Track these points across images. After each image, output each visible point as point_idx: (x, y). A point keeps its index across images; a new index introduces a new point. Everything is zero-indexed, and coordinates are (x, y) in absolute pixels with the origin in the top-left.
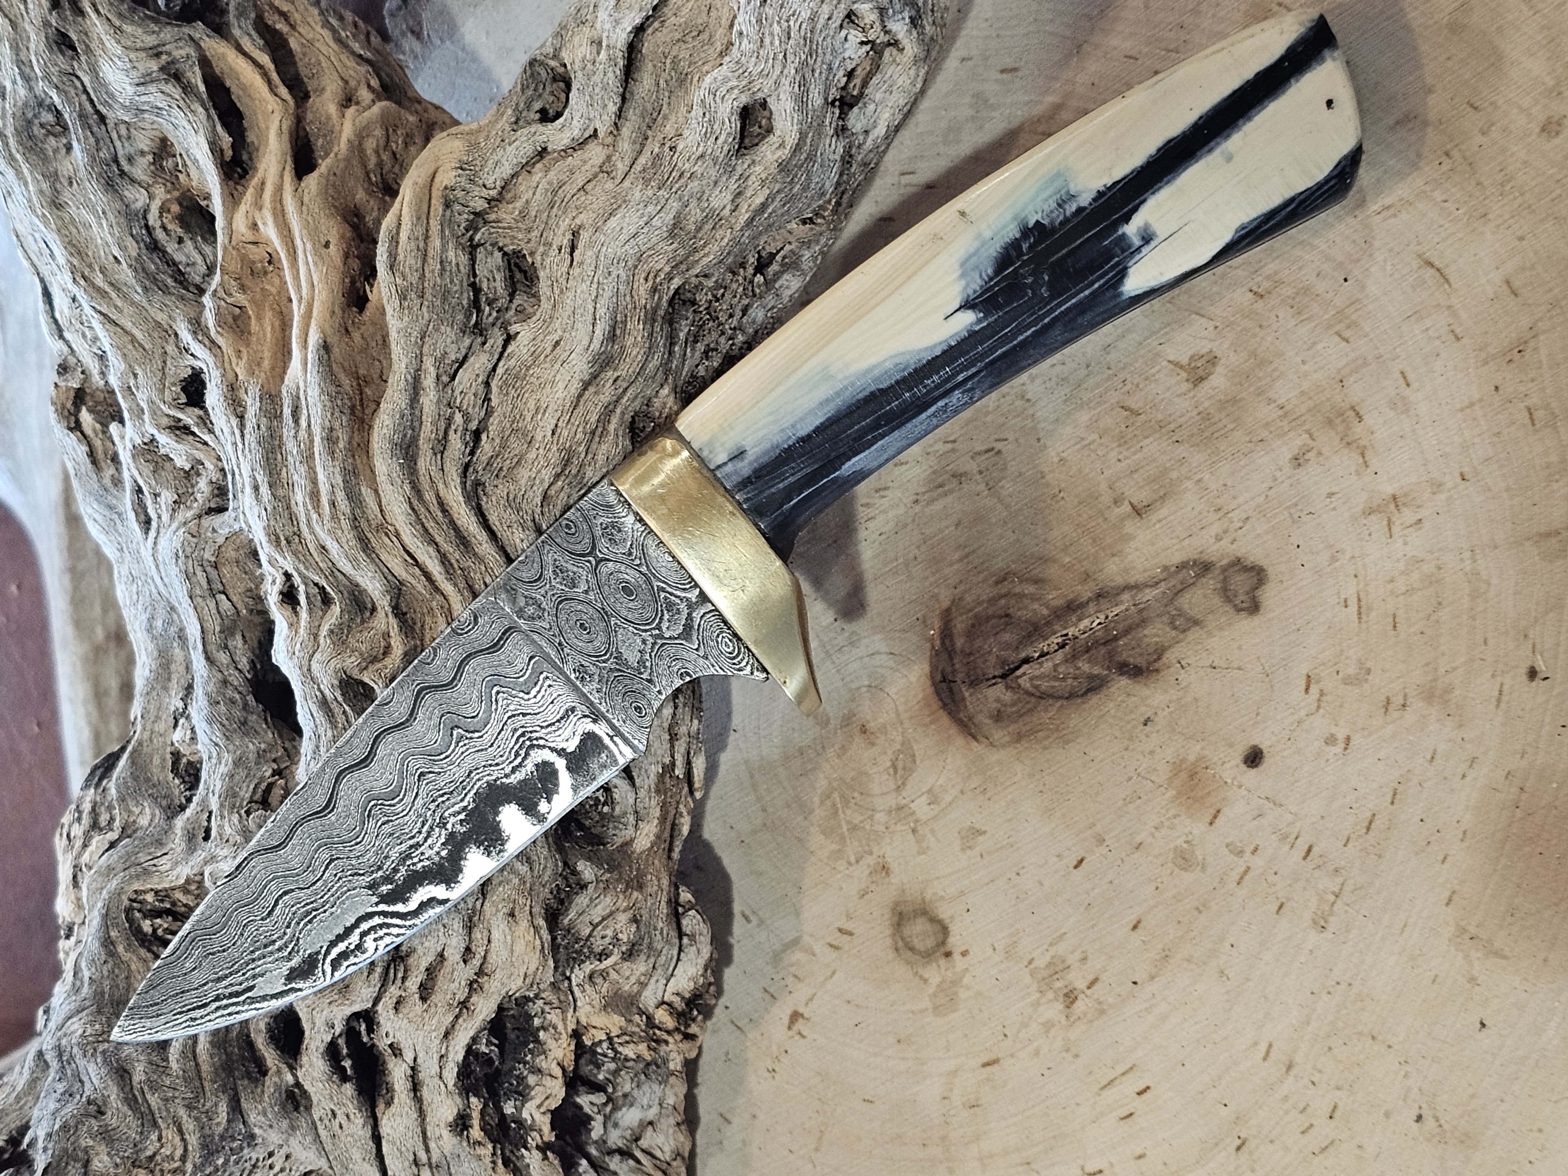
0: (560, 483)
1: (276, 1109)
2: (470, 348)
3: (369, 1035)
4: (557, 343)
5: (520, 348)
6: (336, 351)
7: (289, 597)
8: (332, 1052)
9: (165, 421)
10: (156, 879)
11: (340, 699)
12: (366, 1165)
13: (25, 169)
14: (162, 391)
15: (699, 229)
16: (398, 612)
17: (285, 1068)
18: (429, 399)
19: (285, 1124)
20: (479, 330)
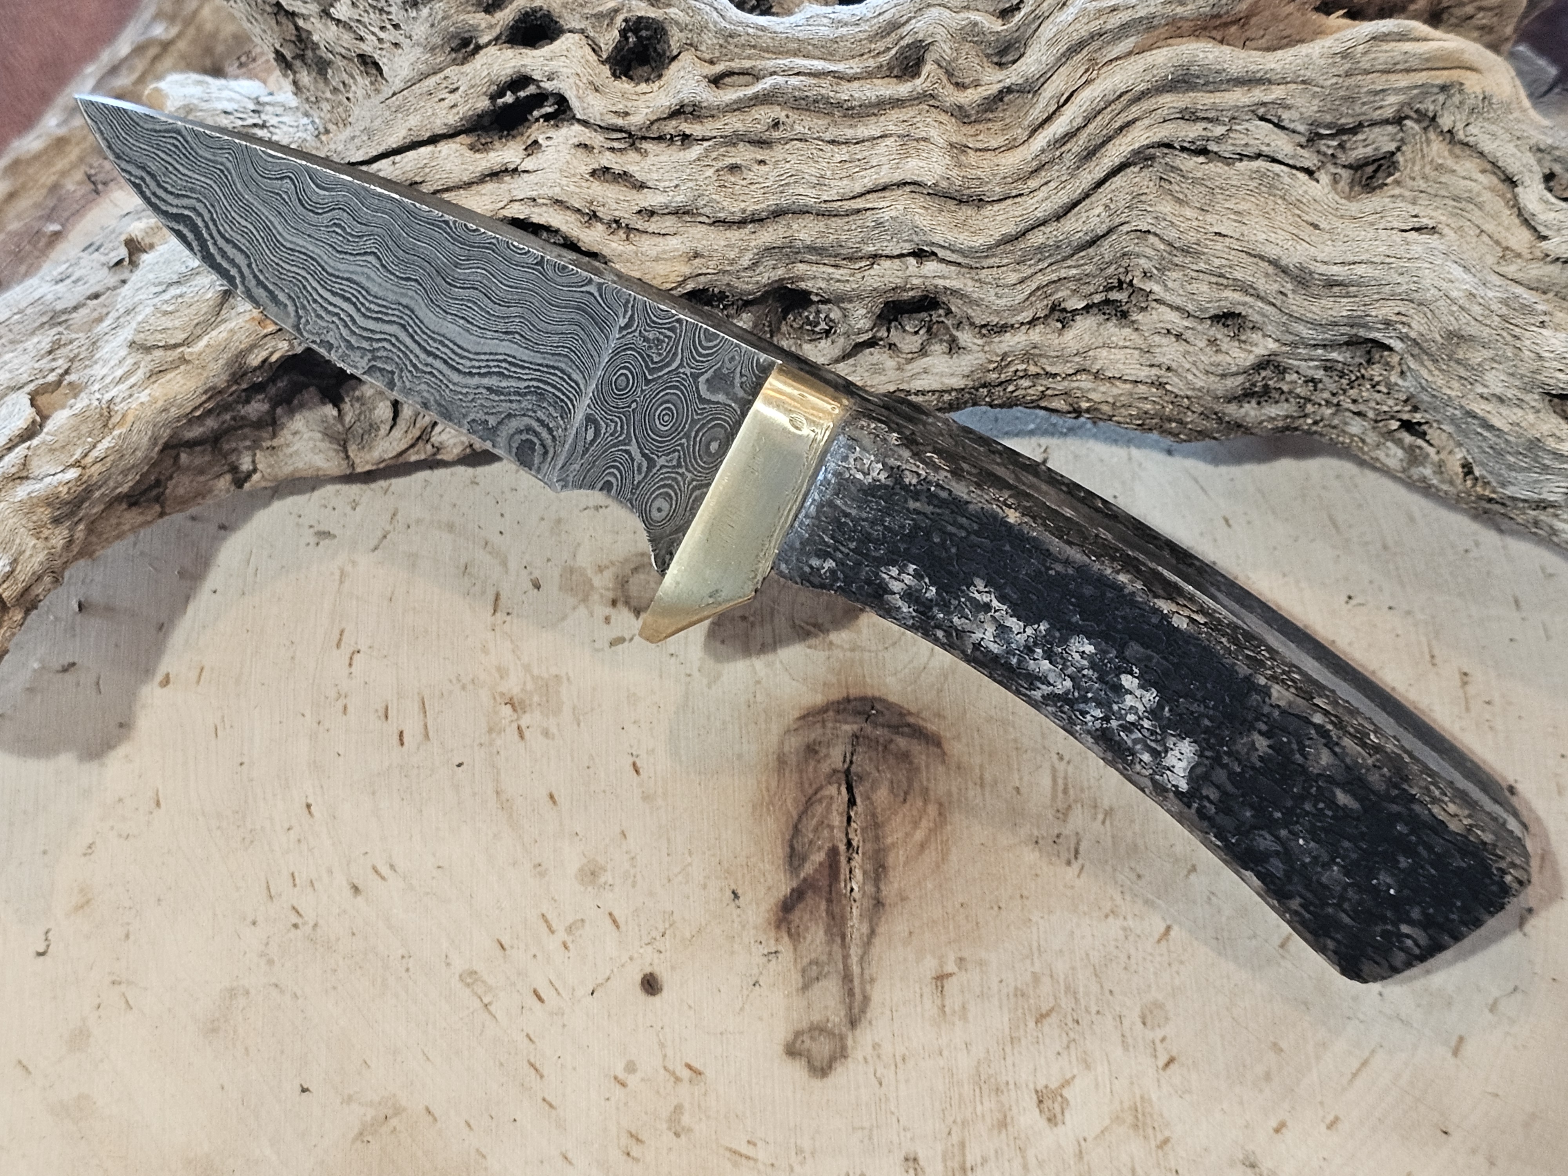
0: (1162, 247)
1: (451, 29)
2: (1294, 132)
3: (541, 117)
4: (1316, 227)
5: (1304, 186)
8: (521, 81)
11: (903, 43)
12: (403, 133)
15: (1458, 362)
16: (1004, 93)
17: (495, 32)
18: (1239, 97)
19: (436, 40)
20: (1313, 138)
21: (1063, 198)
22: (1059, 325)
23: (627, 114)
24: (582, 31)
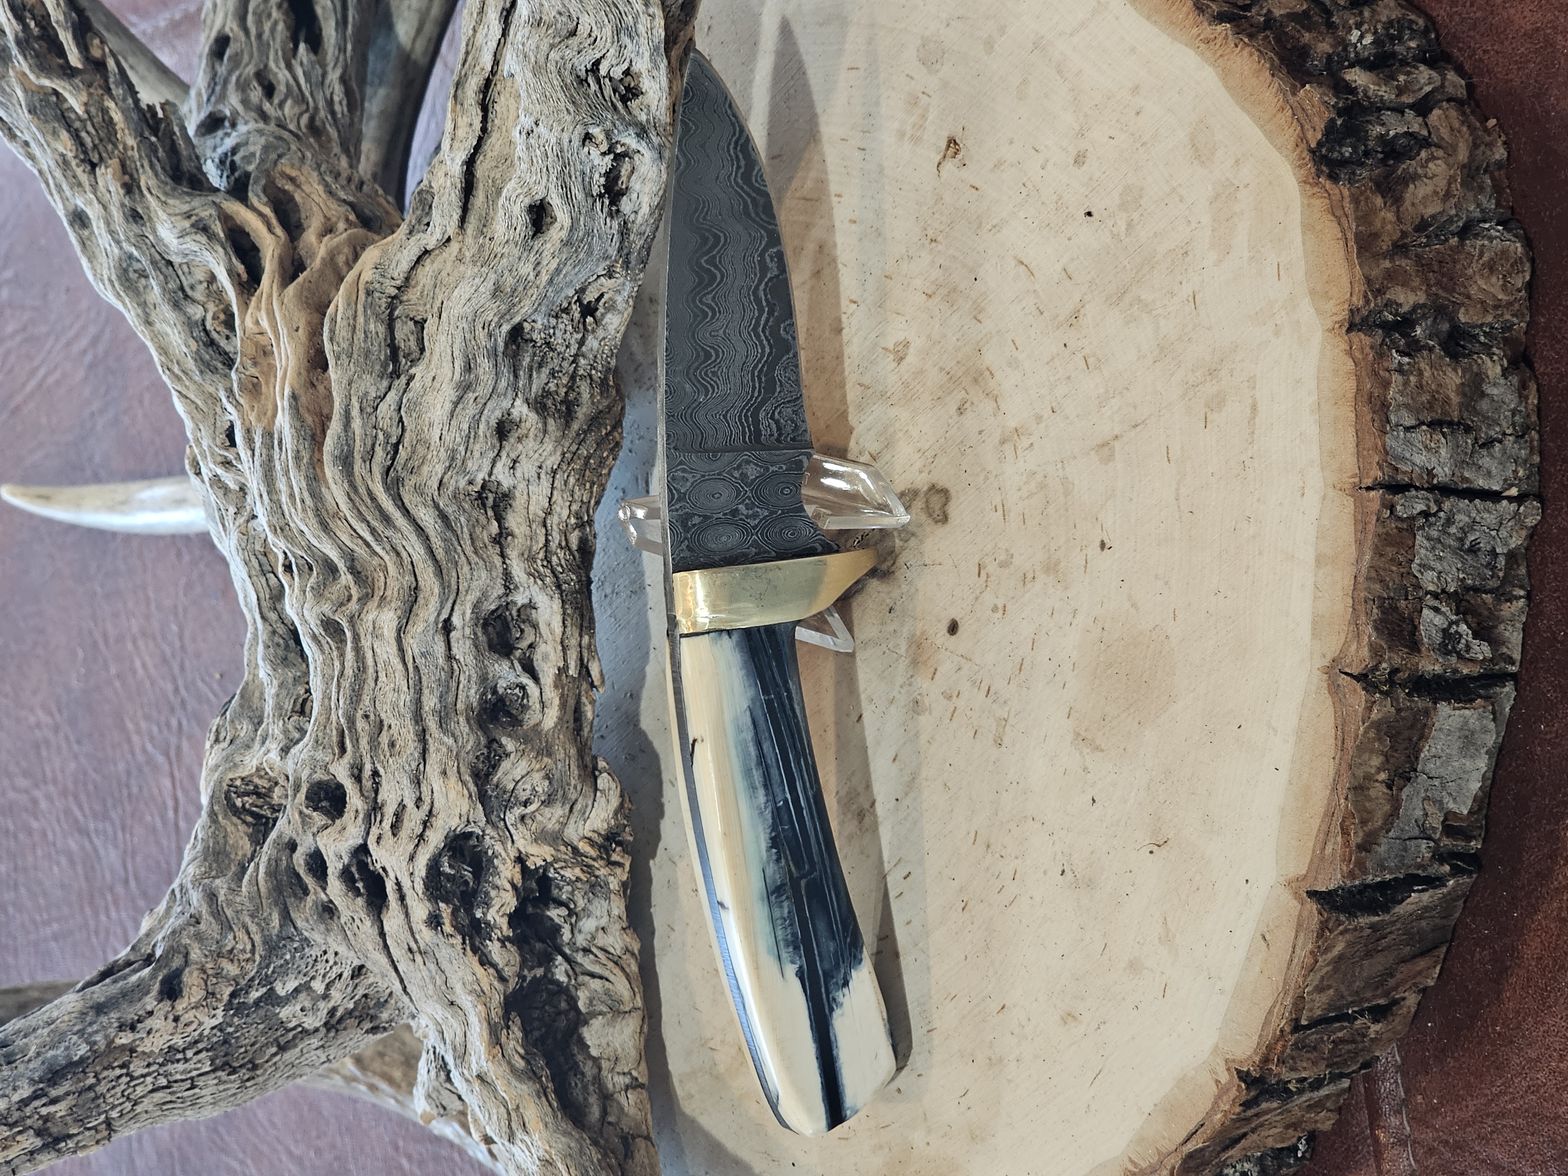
0: (451, 472)
1: (315, 917)
2: (389, 388)
3: (367, 861)
4: (434, 378)
5: (415, 384)
6: (303, 400)
7: (288, 568)
8: (347, 875)
9: (219, 459)
10: (240, 769)
11: (323, 633)
13: (127, 300)
14: (214, 439)
15: (514, 290)
16: (353, 570)
17: (319, 890)
18: (357, 424)
19: (322, 927)
20: (395, 375)
21: (413, 537)
22: (510, 538)
23: (357, 811)
24: (314, 835)
